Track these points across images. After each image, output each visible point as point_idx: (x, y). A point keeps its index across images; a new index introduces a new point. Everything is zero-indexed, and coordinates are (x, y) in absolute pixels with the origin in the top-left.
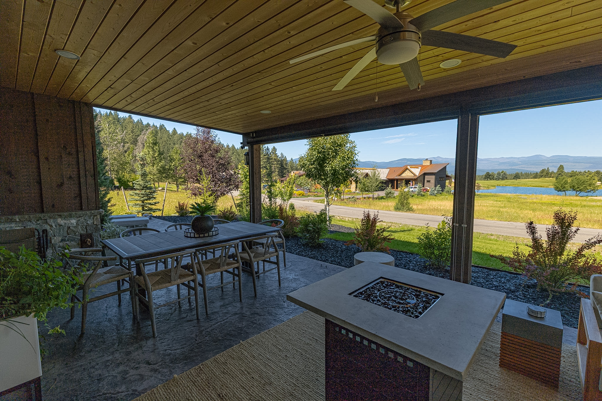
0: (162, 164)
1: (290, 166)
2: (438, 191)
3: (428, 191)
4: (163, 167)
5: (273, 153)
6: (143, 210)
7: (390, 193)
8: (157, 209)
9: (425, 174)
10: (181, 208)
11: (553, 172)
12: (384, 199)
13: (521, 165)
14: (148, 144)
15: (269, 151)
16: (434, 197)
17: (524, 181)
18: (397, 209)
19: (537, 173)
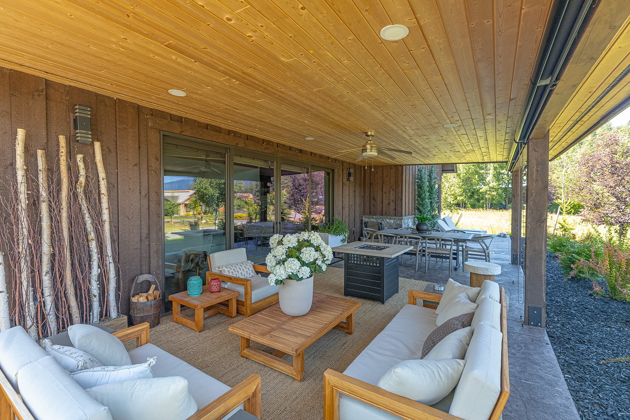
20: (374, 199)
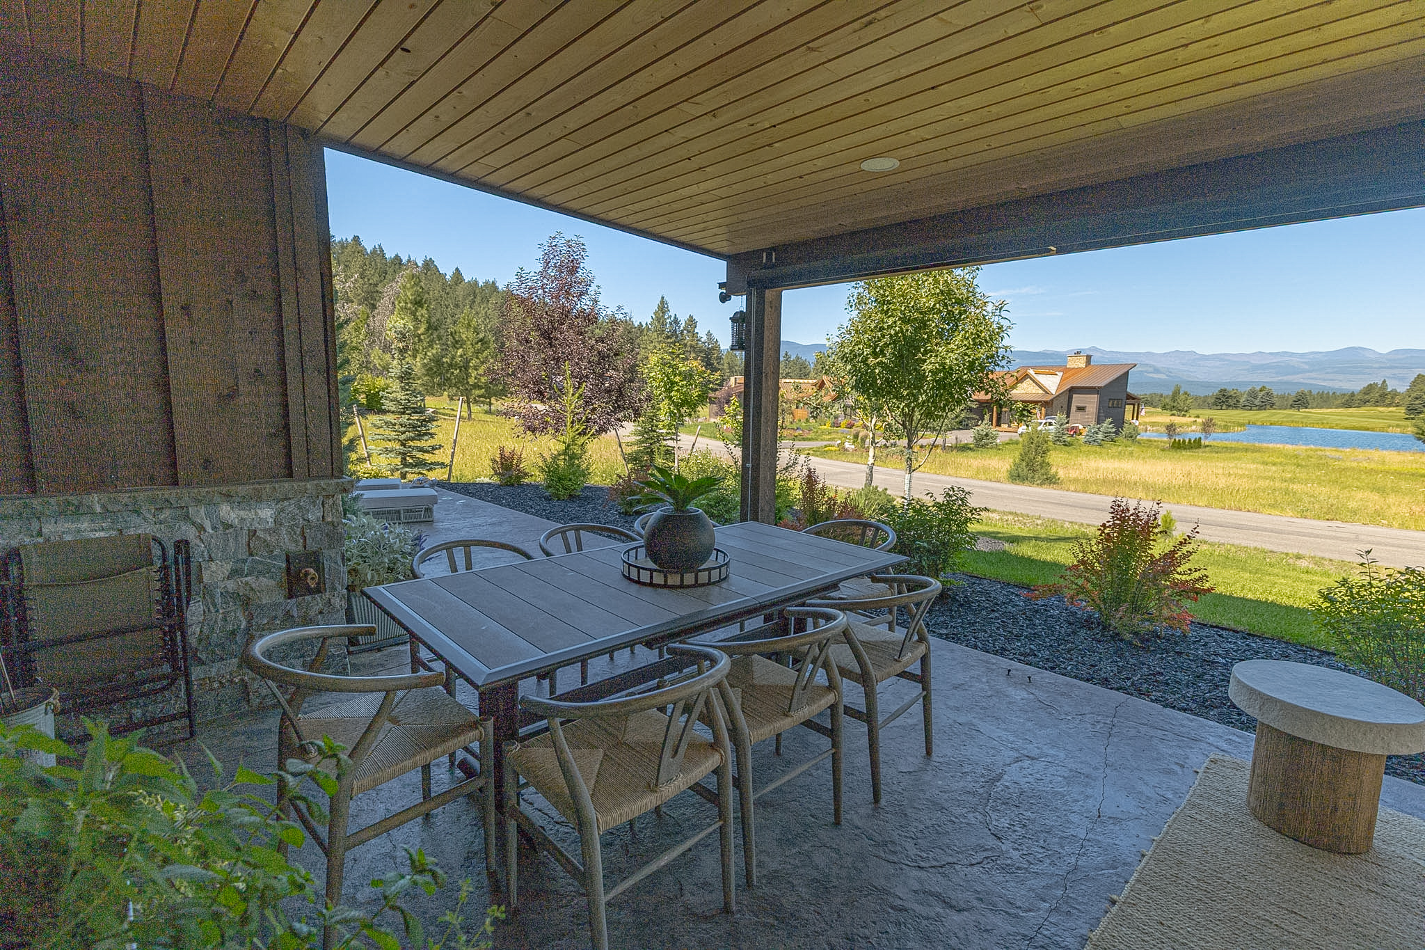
0: (434, 351)
1: (726, 365)
2: (1107, 434)
3: (1081, 434)
4: (437, 361)
5: (688, 332)
6: (405, 465)
7: (987, 435)
8: (437, 464)
9: (1072, 390)
10: (507, 465)
11: (1395, 394)
12: (970, 449)
13: (1309, 371)
14: (402, 304)
15: (679, 327)
16: (1098, 449)
17: (1321, 414)
18: (1016, 477)
19: (1353, 394)
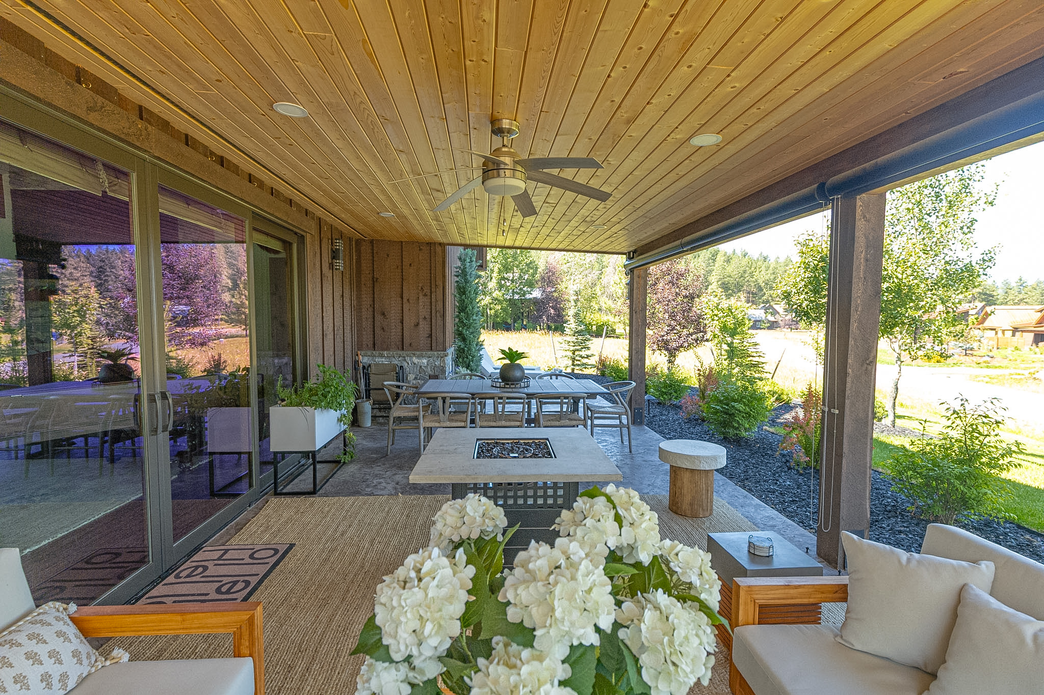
6: (574, 365)
20: (383, 314)
